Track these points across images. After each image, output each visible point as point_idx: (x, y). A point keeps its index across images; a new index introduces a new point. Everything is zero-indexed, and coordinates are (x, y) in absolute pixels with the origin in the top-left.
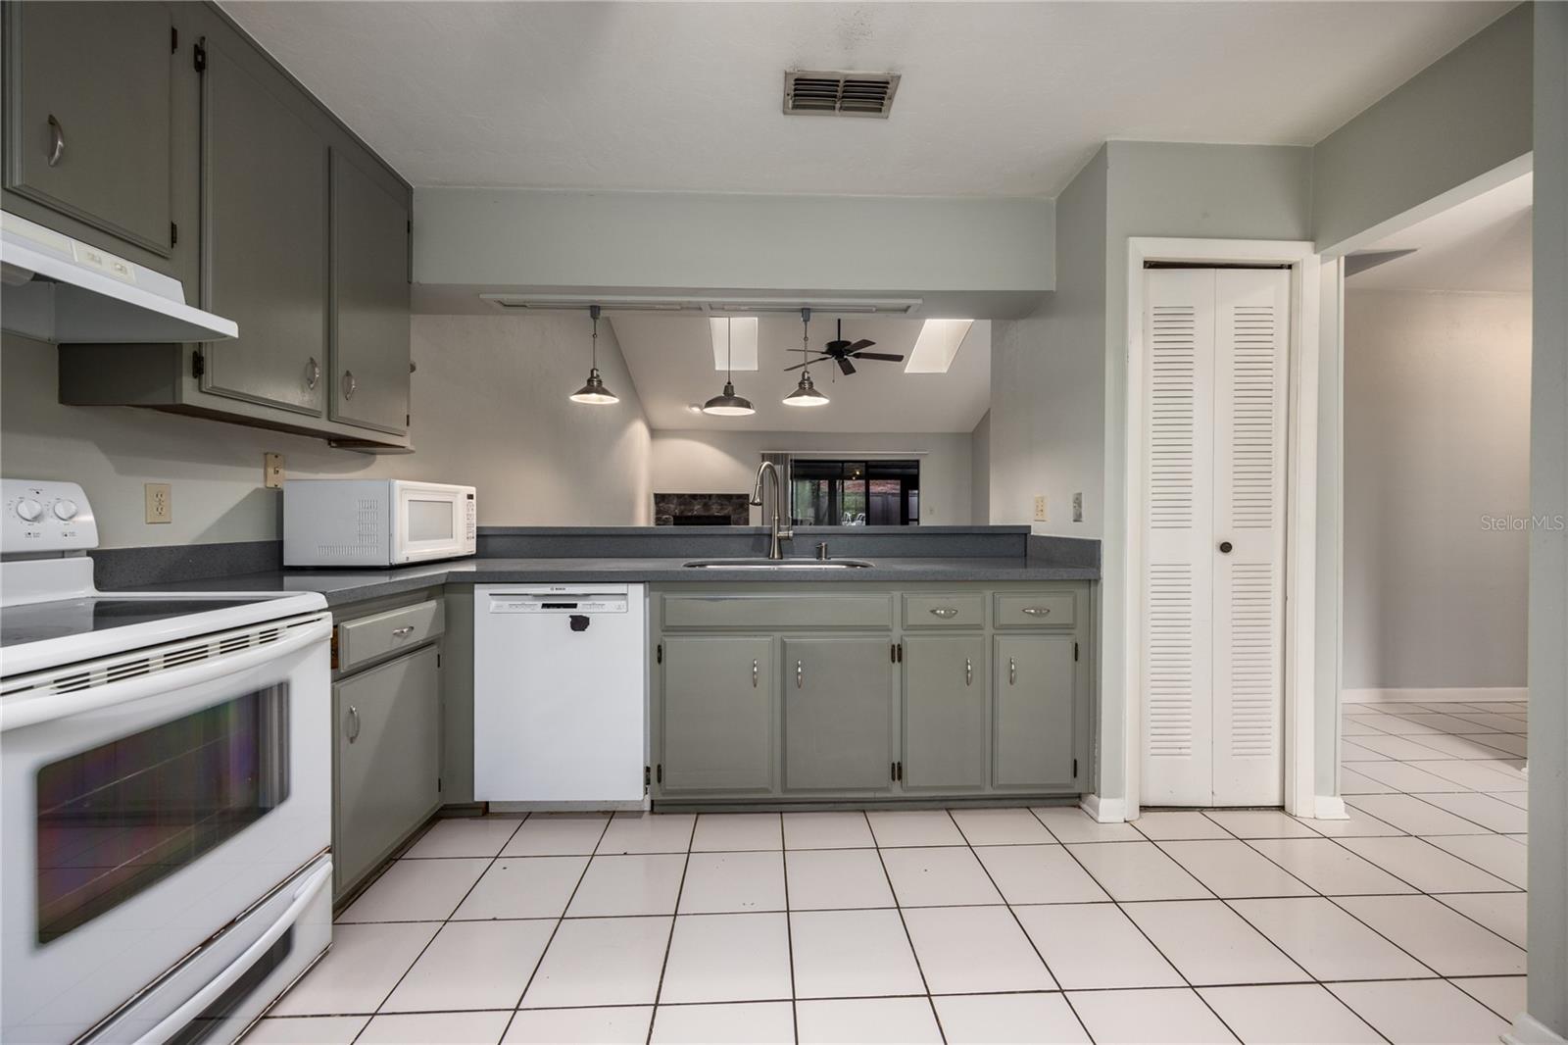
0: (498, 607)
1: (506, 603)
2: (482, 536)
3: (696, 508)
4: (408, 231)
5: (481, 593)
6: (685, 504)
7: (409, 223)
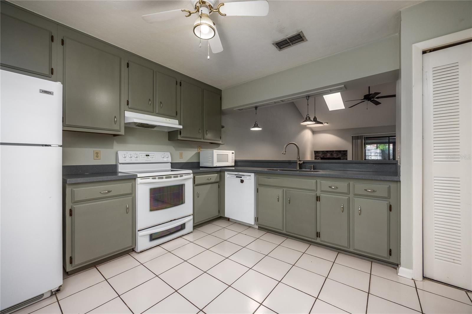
0: (229, 176)
1: (230, 176)
2: (236, 162)
3: (328, 155)
4: (221, 99)
5: (226, 173)
6: (324, 154)
7: (221, 98)
